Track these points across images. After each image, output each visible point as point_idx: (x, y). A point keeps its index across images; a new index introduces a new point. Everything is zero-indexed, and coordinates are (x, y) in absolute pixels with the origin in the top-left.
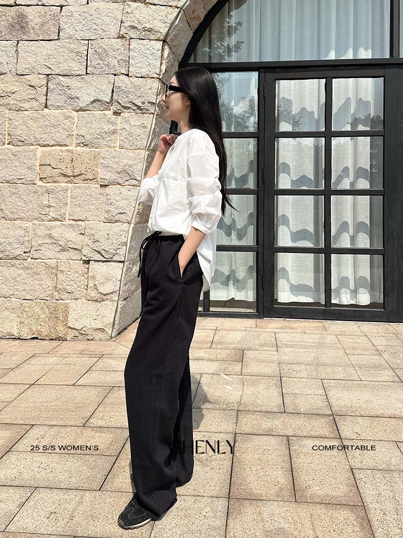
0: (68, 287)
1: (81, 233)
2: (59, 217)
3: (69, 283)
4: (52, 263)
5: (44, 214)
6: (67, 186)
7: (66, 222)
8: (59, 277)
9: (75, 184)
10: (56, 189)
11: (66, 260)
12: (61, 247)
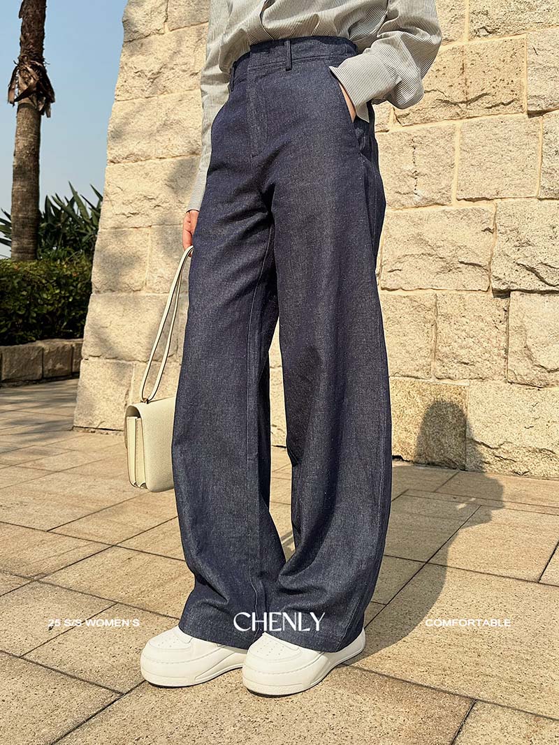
0: (463, 352)
1: (488, 229)
2: (436, 197)
3: (464, 343)
4: (426, 297)
5: (404, 194)
6: (451, 125)
7: (451, 205)
8: (440, 329)
9: (470, 120)
10: (429, 135)
11: (455, 292)
12: (443, 263)
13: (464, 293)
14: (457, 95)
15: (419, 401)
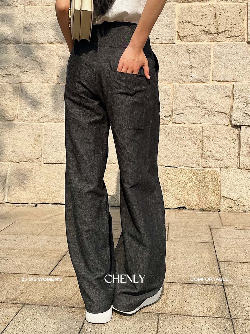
0: (217, 154)
1: (229, 96)
2: (202, 79)
3: (218, 150)
5: (185, 76)
6: (209, 44)
7: (209, 83)
8: (204, 143)
9: (218, 42)
10: (197, 48)
11: (212, 125)
12: (206, 112)
13: (217, 126)
14: (213, 29)
15: (194, 179)
